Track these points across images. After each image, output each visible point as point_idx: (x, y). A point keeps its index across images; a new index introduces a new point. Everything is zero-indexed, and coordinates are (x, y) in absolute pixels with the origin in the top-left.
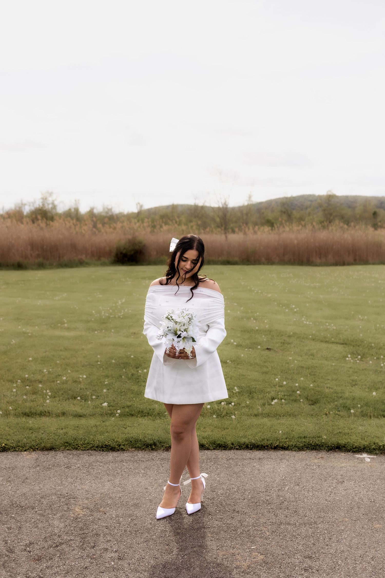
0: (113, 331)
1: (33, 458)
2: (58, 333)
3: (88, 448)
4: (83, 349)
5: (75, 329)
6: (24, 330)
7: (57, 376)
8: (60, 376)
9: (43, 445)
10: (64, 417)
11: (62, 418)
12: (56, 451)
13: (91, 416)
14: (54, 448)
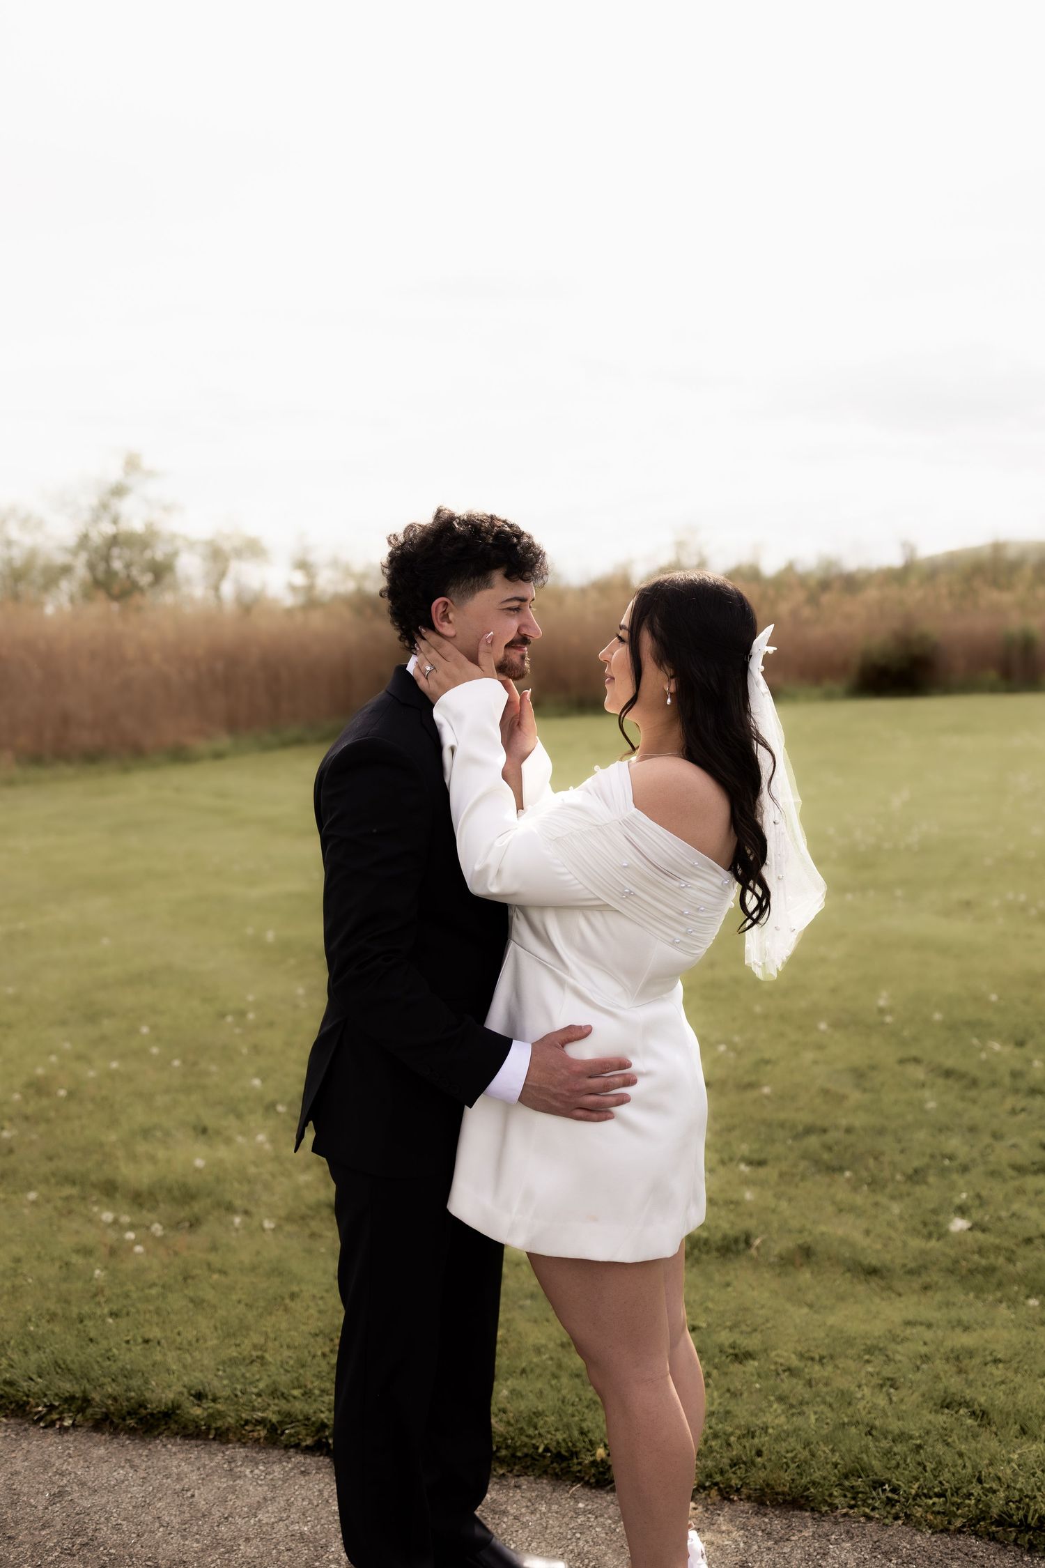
7: (757, 1063)
8: (770, 1067)
9: (762, 1474)
10: (812, 1273)
11: (805, 1276)
12: (817, 1515)
13: (911, 1272)
14: (807, 1497)
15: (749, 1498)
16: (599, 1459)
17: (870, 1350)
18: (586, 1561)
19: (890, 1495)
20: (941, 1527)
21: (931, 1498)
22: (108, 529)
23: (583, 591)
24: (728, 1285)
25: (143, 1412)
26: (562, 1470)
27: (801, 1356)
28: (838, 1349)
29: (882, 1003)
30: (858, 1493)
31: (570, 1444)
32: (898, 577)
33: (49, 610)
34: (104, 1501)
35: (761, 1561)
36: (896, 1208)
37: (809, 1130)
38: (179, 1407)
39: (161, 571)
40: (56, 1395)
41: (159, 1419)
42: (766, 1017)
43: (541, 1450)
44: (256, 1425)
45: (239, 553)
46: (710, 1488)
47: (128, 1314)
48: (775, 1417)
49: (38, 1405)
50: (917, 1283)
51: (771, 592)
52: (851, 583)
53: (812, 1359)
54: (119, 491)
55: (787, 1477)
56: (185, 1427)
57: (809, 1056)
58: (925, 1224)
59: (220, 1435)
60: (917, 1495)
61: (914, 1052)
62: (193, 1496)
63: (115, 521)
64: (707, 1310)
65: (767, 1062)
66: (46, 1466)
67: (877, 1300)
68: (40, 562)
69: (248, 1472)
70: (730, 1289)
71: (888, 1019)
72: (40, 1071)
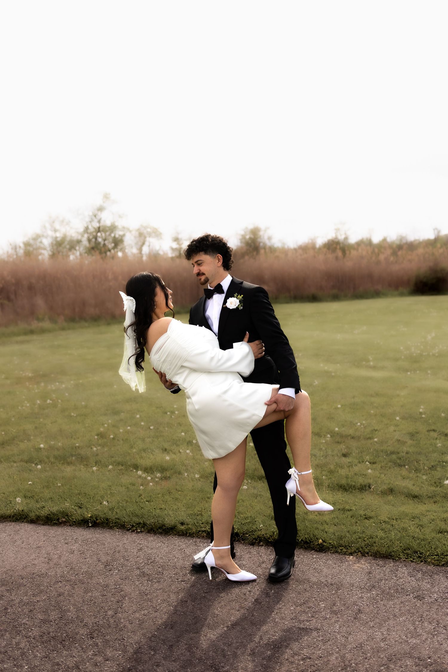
0: (429, 372)
1: (363, 569)
2: (364, 373)
3: (443, 563)
4: (398, 396)
5: (383, 368)
6: (326, 368)
7: (372, 431)
8: (377, 432)
9: (376, 548)
10: (393, 497)
11: (391, 498)
12: (394, 561)
13: (429, 497)
14: (391, 555)
15: (371, 556)
16: (320, 543)
17: (414, 518)
18: (317, 570)
19: (420, 555)
20: (437, 564)
21: (433, 556)
22: (96, 225)
23: (295, 249)
24: (363, 499)
25: (164, 527)
26: (307, 546)
27: (389, 518)
28: (402, 517)
29: (421, 410)
30: (408, 555)
31: (310, 539)
32: (432, 243)
33: (72, 257)
34: (156, 551)
35: (376, 572)
36: (424, 477)
37: (392, 453)
38: (176, 526)
39: (118, 242)
40: (134, 522)
41: (169, 530)
42: (375, 415)
43: (300, 541)
44: (202, 532)
45: (150, 235)
46: (358, 552)
47: (152, 501)
48: (381, 534)
49: (128, 525)
50: (432, 501)
51: (376, 250)
52: (411, 246)
53: (393, 519)
54: (101, 209)
55: (384, 549)
56: (178, 532)
57: (392, 428)
58: (435, 483)
59: (191, 535)
60: (429, 555)
61: (433, 427)
62: (185, 551)
63: (99, 222)
64: (355, 505)
65: (376, 430)
66: (134, 542)
67: (417, 505)
68: (68, 239)
69: (202, 545)
70: (363, 500)
71: (423, 416)
72: (102, 429)
